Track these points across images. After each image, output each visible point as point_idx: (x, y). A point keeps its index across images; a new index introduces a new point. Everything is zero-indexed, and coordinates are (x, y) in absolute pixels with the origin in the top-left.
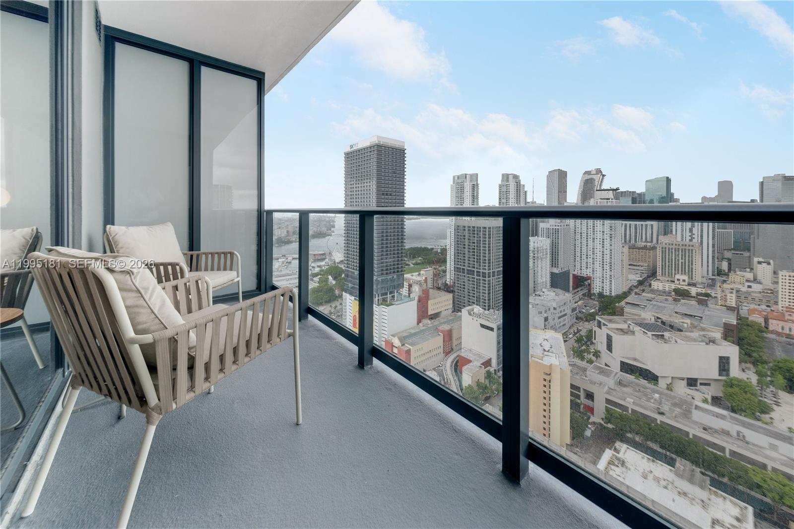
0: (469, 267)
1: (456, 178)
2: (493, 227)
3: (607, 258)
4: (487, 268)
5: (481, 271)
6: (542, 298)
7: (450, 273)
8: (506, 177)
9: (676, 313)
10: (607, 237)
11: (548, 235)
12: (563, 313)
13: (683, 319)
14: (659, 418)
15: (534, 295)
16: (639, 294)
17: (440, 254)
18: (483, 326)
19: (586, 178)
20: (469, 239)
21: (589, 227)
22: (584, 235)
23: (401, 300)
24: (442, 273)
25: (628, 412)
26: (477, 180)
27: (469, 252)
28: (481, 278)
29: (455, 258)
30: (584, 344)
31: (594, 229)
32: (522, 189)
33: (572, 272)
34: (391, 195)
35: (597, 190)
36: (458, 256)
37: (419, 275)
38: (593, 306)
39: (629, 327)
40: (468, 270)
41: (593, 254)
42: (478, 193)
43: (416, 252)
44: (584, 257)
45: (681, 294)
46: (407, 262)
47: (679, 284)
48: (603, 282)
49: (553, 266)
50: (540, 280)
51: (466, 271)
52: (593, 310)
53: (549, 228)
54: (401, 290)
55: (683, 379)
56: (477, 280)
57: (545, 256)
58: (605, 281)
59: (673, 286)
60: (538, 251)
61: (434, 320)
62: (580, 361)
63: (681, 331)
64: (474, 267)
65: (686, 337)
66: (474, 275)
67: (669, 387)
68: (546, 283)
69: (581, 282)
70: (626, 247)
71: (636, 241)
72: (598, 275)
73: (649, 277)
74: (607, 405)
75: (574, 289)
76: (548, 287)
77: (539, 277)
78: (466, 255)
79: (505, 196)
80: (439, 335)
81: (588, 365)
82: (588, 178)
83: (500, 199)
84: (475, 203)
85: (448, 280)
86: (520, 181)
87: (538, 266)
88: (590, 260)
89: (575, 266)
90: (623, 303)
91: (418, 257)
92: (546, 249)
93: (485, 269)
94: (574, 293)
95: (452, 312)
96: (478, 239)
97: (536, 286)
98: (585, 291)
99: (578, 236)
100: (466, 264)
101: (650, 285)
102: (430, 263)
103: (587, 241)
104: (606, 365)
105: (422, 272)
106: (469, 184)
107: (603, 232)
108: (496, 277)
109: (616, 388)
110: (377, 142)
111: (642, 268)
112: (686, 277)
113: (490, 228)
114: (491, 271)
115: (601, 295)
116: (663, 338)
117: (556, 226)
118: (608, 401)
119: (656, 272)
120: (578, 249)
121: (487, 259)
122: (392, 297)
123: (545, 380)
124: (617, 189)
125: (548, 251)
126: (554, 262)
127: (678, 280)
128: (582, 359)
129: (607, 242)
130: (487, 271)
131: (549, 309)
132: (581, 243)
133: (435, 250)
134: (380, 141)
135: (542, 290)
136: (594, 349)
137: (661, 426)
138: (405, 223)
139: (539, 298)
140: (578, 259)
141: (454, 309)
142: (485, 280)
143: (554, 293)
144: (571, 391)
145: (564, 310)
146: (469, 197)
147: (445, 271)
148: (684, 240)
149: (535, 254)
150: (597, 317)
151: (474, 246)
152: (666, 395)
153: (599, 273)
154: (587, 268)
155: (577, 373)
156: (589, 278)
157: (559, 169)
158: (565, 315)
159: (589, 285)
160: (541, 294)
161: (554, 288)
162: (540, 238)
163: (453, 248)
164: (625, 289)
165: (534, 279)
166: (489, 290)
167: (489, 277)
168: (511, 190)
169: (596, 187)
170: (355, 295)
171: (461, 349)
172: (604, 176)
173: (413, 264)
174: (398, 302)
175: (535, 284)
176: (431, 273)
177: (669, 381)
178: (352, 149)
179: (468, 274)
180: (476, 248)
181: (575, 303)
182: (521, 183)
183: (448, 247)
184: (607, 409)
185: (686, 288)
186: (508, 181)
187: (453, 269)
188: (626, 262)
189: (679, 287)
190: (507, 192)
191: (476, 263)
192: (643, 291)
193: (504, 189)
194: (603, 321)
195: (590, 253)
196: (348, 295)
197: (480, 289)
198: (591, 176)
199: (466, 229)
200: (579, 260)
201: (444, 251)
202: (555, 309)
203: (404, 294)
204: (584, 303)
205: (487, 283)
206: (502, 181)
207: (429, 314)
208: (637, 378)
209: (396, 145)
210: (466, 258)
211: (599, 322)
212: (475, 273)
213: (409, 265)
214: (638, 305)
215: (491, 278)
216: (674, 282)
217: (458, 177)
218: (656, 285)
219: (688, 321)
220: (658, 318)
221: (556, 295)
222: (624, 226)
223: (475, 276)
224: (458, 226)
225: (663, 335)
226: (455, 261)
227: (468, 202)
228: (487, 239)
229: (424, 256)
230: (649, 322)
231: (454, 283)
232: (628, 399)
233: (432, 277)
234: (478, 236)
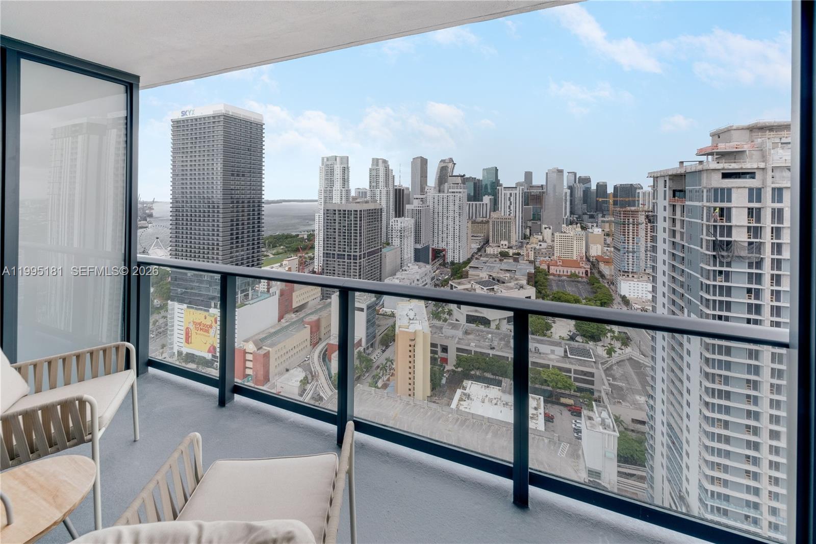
0: (339, 251)
1: (325, 160)
2: (364, 210)
3: (457, 232)
4: (358, 250)
5: (352, 254)
6: (408, 272)
7: (319, 259)
8: (376, 161)
9: (501, 270)
10: (457, 215)
11: (413, 216)
12: (425, 283)
13: (505, 274)
14: (491, 352)
15: (401, 271)
16: (478, 259)
17: (306, 241)
19: (442, 166)
20: (340, 223)
21: (444, 207)
22: (441, 214)
23: (258, 297)
24: (308, 261)
25: (471, 354)
26: (348, 163)
27: (340, 236)
28: (352, 261)
29: (324, 244)
30: (440, 307)
31: (447, 209)
32: (390, 172)
33: (431, 246)
34: (243, 175)
35: (450, 176)
36: (328, 241)
37: (281, 265)
38: (447, 273)
39: (472, 286)
40: (338, 255)
41: (447, 229)
42: (348, 176)
43: (276, 241)
44: (440, 233)
45: (504, 255)
46: (265, 253)
47: (503, 248)
48: (454, 252)
49: (416, 243)
50: (406, 257)
51: (336, 256)
52: (447, 277)
53: (413, 210)
54: (257, 286)
55: (505, 319)
56: (347, 263)
57: (410, 234)
58: (455, 251)
59: (499, 250)
60: (404, 231)
61: (300, 313)
62: (438, 322)
63: (504, 283)
64: (344, 251)
65: (507, 287)
66: (344, 259)
67: (498, 328)
68: (411, 259)
69: (438, 254)
70: (470, 222)
71: (476, 217)
72: (451, 247)
73: (484, 244)
74: (457, 353)
75: (432, 261)
76: (412, 262)
77: (406, 253)
78: (337, 240)
79: (375, 179)
80: (305, 327)
81: (444, 323)
83: (370, 182)
84: (346, 186)
85: (315, 267)
86: (389, 165)
87: (404, 244)
88: (445, 235)
89: (433, 241)
90: (468, 268)
91: (280, 246)
92: (411, 228)
93: (356, 252)
94: (434, 264)
95: (320, 300)
96: (349, 222)
97: (402, 262)
98: (441, 261)
99: (436, 215)
100: (337, 249)
101: (485, 251)
102: (297, 250)
103: (443, 219)
104: (457, 320)
105: (284, 263)
106: (339, 166)
107: (454, 211)
108: (367, 258)
109: (463, 337)
110: (224, 112)
111: (480, 238)
112: (506, 243)
113: (361, 211)
114: (362, 253)
115: (453, 263)
116: (494, 291)
117: (419, 207)
118: (458, 350)
119: (489, 241)
120: (436, 227)
121: (358, 241)
122: (245, 295)
123: (410, 346)
124: (464, 176)
125: (413, 229)
126: (417, 240)
127: (502, 245)
128: (439, 319)
129: (457, 219)
130: (358, 254)
131: (413, 282)
132: (438, 221)
133: (300, 236)
134: (229, 111)
135: (407, 265)
136: (448, 309)
137: (492, 358)
138: (263, 209)
139: (406, 272)
140: (436, 235)
141: (323, 296)
142: (356, 263)
143: (418, 267)
144: (431, 350)
145: (425, 280)
146: (339, 180)
147: (312, 259)
148: (506, 214)
149: (401, 233)
150: (450, 282)
151: (345, 230)
152: (495, 333)
153: (451, 246)
154: (442, 241)
155: (435, 333)
156: (444, 250)
157: (421, 157)
158: (426, 284)
159: (444, 256)
160: (407, 268)
161: (418, 262)
162: (406, 219)
163: (322, 233)
164: (469, 256)
165: (401, 255)
166: (360, 272)
167: (360, 259)
168: (380, 174)
169: (449, 173)
170: (188, 301)
171: (330, 336)
172: (455, 164)
173: (274, 255)
174: (251, 302)
175: (401, 261)
176: (296, 262)
177: (497, 322)
178: (184, 117)
179: (338, 258)
180: (346, 231)
181: (434, 272)
182: (390, 168)
183: (316, 232)
184: (458, 356)
185: (507, 250)
186: (377, 165)
187: (322, 255)
188: (470, 235)
189: (503, 250)
190: (377, 176)
191: (346, 247)
192: (481, 255)
193: (374, 173)
194: (454, 285)
195: (445, 229)
196: (176, 303)
197: (351, 272)
198: (445, 164)
199: (337, 212)
201: (311, 237)
202: (418, 280)
203: (261, 289)
204: (440, 271)
205: (358, 265)
206: (373, 165)
207: (293, 307)
208: (477, 326)
209: (251, 118)
210: (337, 243)
211: (452, 286)
212: (346, 257)
213: (268, 256)
214: (477, 268)
215: (362, 260)
216: (499, 246)
217: (328, 159)
218: (489, 250)
219: (508, 275)
220: (490, 276)
221: (419, 268)
222: (468, 205)
223: (346, 260)
224: (328, 210)
225: (493, 288)
226: (324, 247)
227: (338, 185)
228: (358, 222)
229: (286, 243)
230: (485, 280)
231: (323, 269)
232: (472, 344)
233: (297, 266)
234: (349, 219)
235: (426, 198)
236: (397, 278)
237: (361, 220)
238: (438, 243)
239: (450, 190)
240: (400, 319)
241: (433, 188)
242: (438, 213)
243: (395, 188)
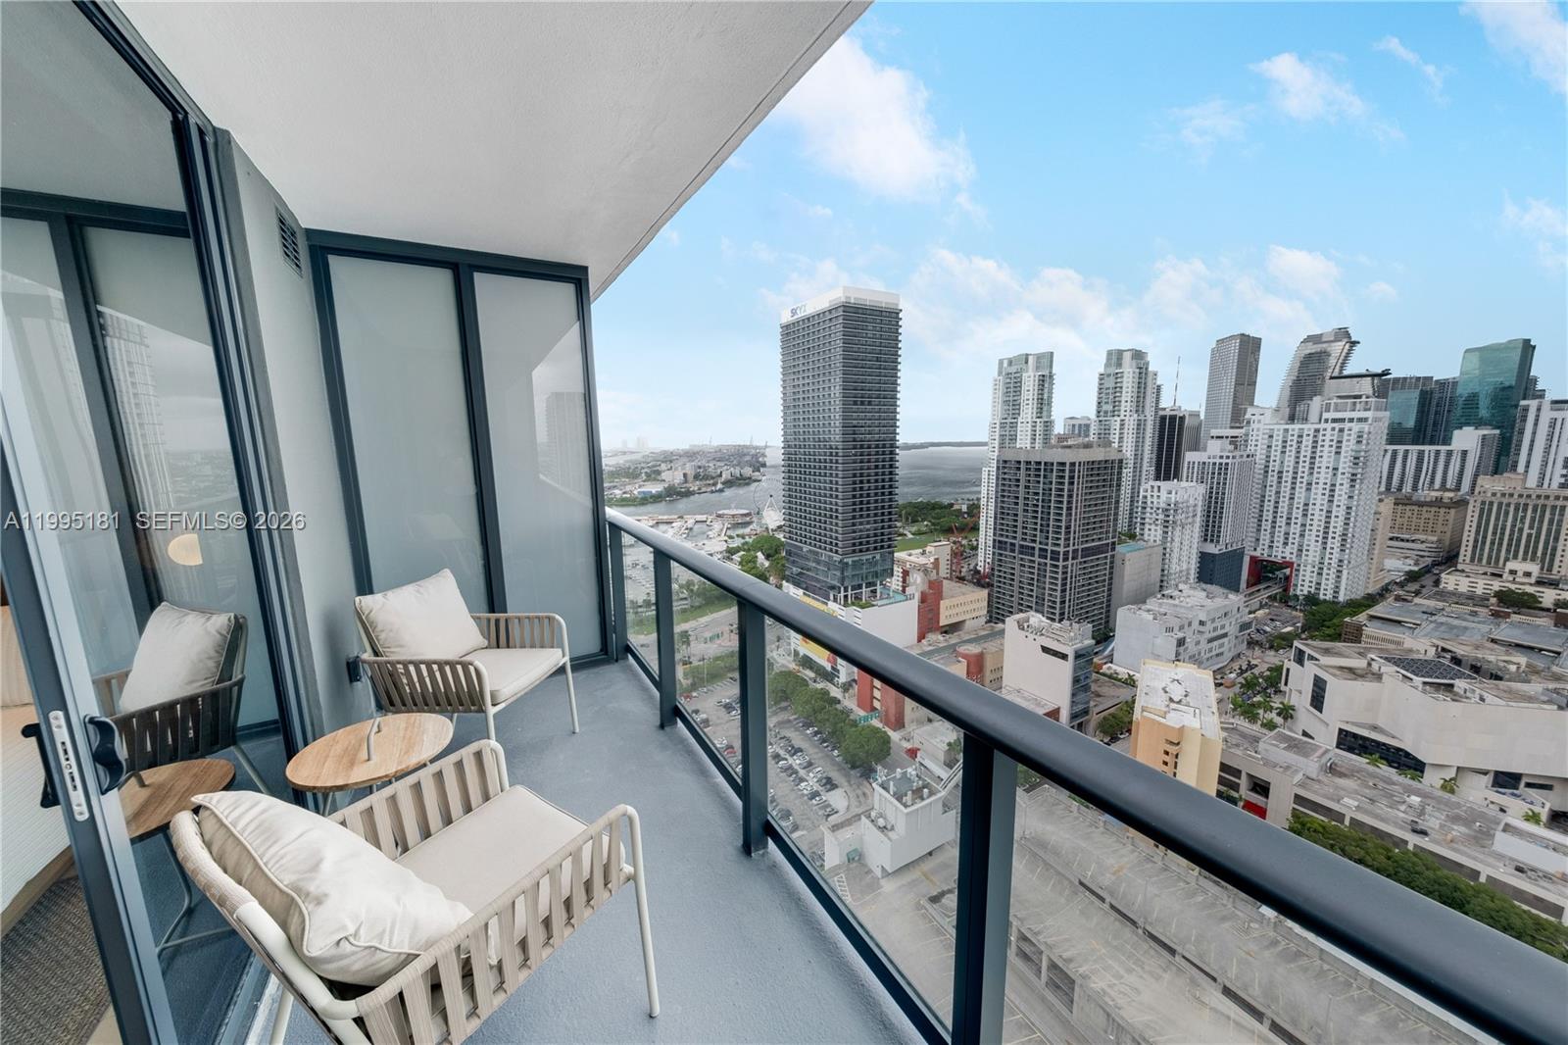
0: (1024, 540)
1: (1005, 364)
2: (1080, 463)
3: (1337, 525)
4: (1062, 542)
5: (1049, 548)
6: (1177, 602)
7: (985, 550)
8: (1116, 357)
9: (1493, 641)
10: (1343, 481)
11: (1202, 478)
12: (1220, 632)
13: (1510, 654)
14: (1413, 840)
15: (1159, 596)
16: (1405, 600)
17: (966, 516)
18: (1045, 650)
19: (1308, 352)
20: (1027, 487)
21: (1302, 459)
22: (1288, 477)
23: (889, 597)
24: (968, 551)
25: (1342, 822)
26: (1051, 367)
27: (1026, 511)
28: (1048, 561)
29: (995, 523)
30: (1259, 692)
31: (1312, 463)
32: (1150, 379)
33: (1249, 553)
34: (870, 403)
35: (1332, 378)
36: (1003, 519)
37: (924, 553)
38: (1290, 622)
39: (1369, 664)
40: (1022, 546)
41: (1305, 515)
42: (1050, 392)
43: (918, 512)
44: (1281, 522)
45: (1513, 602)
46: (901, 530)
47: (1514, 581)
48: (1320, 574)
49: (1206, 540)
50: (1174, 568)
51: (1017, 548)
52: (1289, 629)
53: (1204, 463)
54: (888, 580)
55: (1485, 773)
56: (1039, 564)
57: (1190, 520)
58: (1325, 571)
59: (1496, 585)
60: (1176, 511)
61: (950, 635)
62: (1247, 724)
63: (1498, 678)
64: (1034, 541)
65: (1510, 691)
66: (1033, 555)
67: (1449, 786)
68: (1188, 574)
69: (1265, 572)
70: (1389, 501)
71: (1415, 488)
72: (1310, 559)
73: (1435, 564)
74: (1296, 806)
75: (1249, 585)
76: (1192, 581)
77: (1175, 561)
78: (1020, 519)
79: (1111, 397)
80: (959, 662)
81: (1265, 731)
82: (1313, 351)
83: (1099, 403)
84: (1045, 414)
85: (980, 564)
86: (1148, 363)
87: (1173, 540)
88: (1295, 529)
89: (1258, 540)
90: (1362, 618)
91: (923, 520)
92: (1195, 505)
93: (1058, 545)
94: (1250, 595)
95: (986, 623)
96: (1047, 487)
97: (1166, 578)
98: (1276, 590)
99: (1272, 479)
100: (1019, 535)
101: (1437, 583)
102: (948, 531)
103: (1293, 488)
104: (1305, 734)
105: (928, 549)
106: (1032, 375)
107: (1335, 469)
108: (1080, 560)
109: (1320, 778)
110: (843, 300)
111: (1423, 546)
112: (1534, 568)
113: (1073, 464)
114: (1071, 548)
115: (1312, 599)
116: (1451, 692)
117: (1221, 457)
118: (1298, 799)
119: (1457, 555)
120: (1269, 506)
121: (1063, 524)
122: (872, 591)
123: (1167, 753)
124: (1386, 373)
125: (1199, 509)
126: (1211, 531)
127: (1513, 572)
128: (1253, 718)
129: (1342, 493)
130: (1062, 550)
131: (1190, 624)
132: (1278, 493)
133: (956, 507)
134: (850, 298)
135: (1177, 586)
136: (1282, 703)
137: (1415, 854)
138: (897, 458)
139: (1171, 601)
140: (1266, 525)
141: (991, 617)
142: (1056, 566)
143: (1204, 594)
144: (1220, 776)
145: (1223, 627)
146: (1030, 402)
147: (975, 548)
148: (1546, 486)
149: (1168, 516)
150: (1296, 643)
151: (1038, 500)
152: (1439, 800)
153: (1313, 554)
154: (1286, 544)
155: (1237, 745)
156: (1290, 565)
157: (1243, 335)
158: (1225, 635)
159: (1287, 578)
160: (1176, 593)
161: (1206, 583)
162: (1184, 484)
163: (993, 504)
164: (1372, 589)
165: (1164, 564)
166: (1064, 585)
167: (1066, 559)
168: (1125, 385)
169: (1330, 371)
170: (804, 586)
171: (1001, 688)
172: (1354, 343)
173: (913, 534)
174: (880, 603)
175: (1162, 575)
176: (948, 550)
177: (1451, 773)
178: (796, 317)
179: (1021, 553)
180: (1040, 504)
181: (1250, 613)
182: (1150, 369)
183: (983, 502)
184: (1295, 814)
185: (1530, 590)
186: (1119, 365)
187: (991, 542)
188: (1384, 532)
189: (1513, 587)
190: (1118, 389)
191: (1038, 533)
192: (1417, 593)
193: (1110, 383)
194: (1308, 651)
195: (1297, 513)
196: (791, 586)
197: (1045, 583)
198: (1320, 346)
199: (1022, 466)
200: (1269, 528)
201: (974, 509)
202: (1202, 623)
203: (894, 587)
204: (1269, 614)
205: (1060, 570)
206: (1107, 365)
207: (941, 624)
208: (1373, 763)
209: (881, 302)
210: (1019, 524)
211: (1301, 653)
212: (1037, 552)
213: (905, 535)
214: (1399, 622)
215: (1070, 562)
216: (1501, 576)
217: (1010, 363)
218: (1450, 581)
219: (1522, 659)
220: (1444, 650)
221: (1207, 597)
222: (1389, 456)
223: (1036, 558)
224: (1005, 462)
225: (1452, 686)
226: (995, 529)
227: (1028, 412)
228: (1066, 487)
229: (934, 518)
230: (1421, 657)
231: (993, 569)
232: (1346, 799)
233: (949, 558)
234: (1047, 481)
235: (1247, 435)
236: (1149, 611)
237: (1072, 483)
238: (1271, 547)
239: (1326, 415)
240: (1146, 694)
241: (1268, 414)
242: (1280, 472)
243: (1161, 413)
